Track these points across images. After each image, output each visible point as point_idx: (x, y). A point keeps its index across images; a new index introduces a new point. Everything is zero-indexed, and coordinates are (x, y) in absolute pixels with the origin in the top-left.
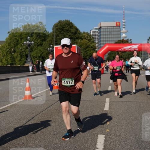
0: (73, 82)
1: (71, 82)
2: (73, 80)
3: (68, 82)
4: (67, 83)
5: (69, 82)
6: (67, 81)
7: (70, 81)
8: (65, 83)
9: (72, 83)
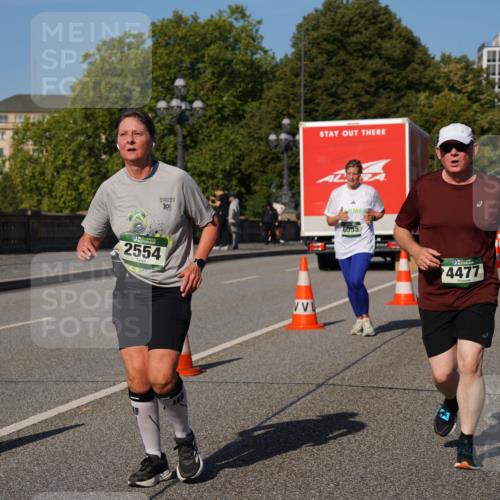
0: (481, 271)
1: (473, 271)
2: (481, 265)
3: (465, 272)
4: (461, 276)
5: (468, 272)
6: (460, 269)
7: (469, 269)
8: (452, 276)
9: (476, 275)
